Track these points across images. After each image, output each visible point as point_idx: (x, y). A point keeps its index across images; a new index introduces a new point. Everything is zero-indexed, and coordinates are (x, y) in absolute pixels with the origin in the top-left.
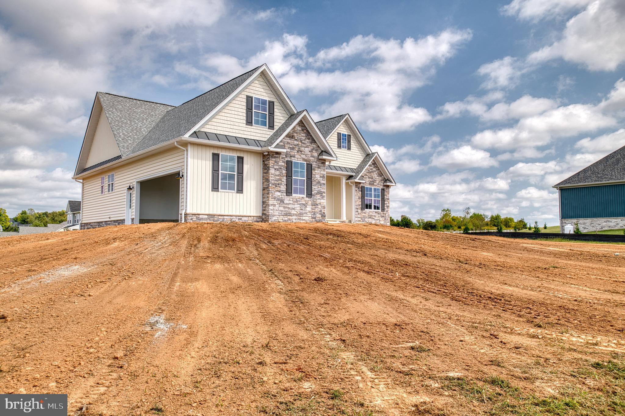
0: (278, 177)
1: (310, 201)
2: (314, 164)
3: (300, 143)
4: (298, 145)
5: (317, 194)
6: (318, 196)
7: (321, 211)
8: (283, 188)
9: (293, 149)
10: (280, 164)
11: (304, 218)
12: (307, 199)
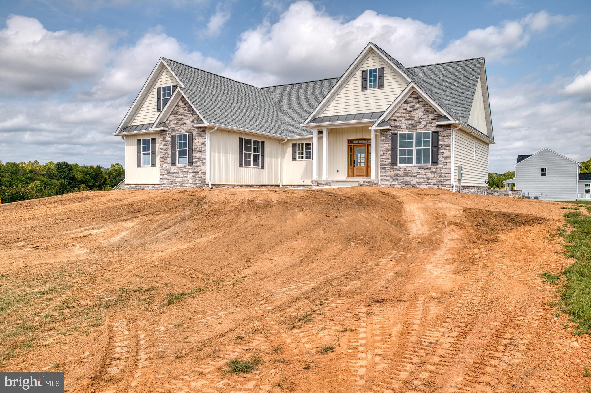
0: (165, 151)
1: (191, 169)
2: (195, 134)
3: (183, 117)
4: (181, 119)
5: (198, 161)
6: (199, 163)
7: (201, 177)
8: (169, 159)
9: (177, 124)
10: (167, 139)
11: (186, 185)
12: (189, 167)
